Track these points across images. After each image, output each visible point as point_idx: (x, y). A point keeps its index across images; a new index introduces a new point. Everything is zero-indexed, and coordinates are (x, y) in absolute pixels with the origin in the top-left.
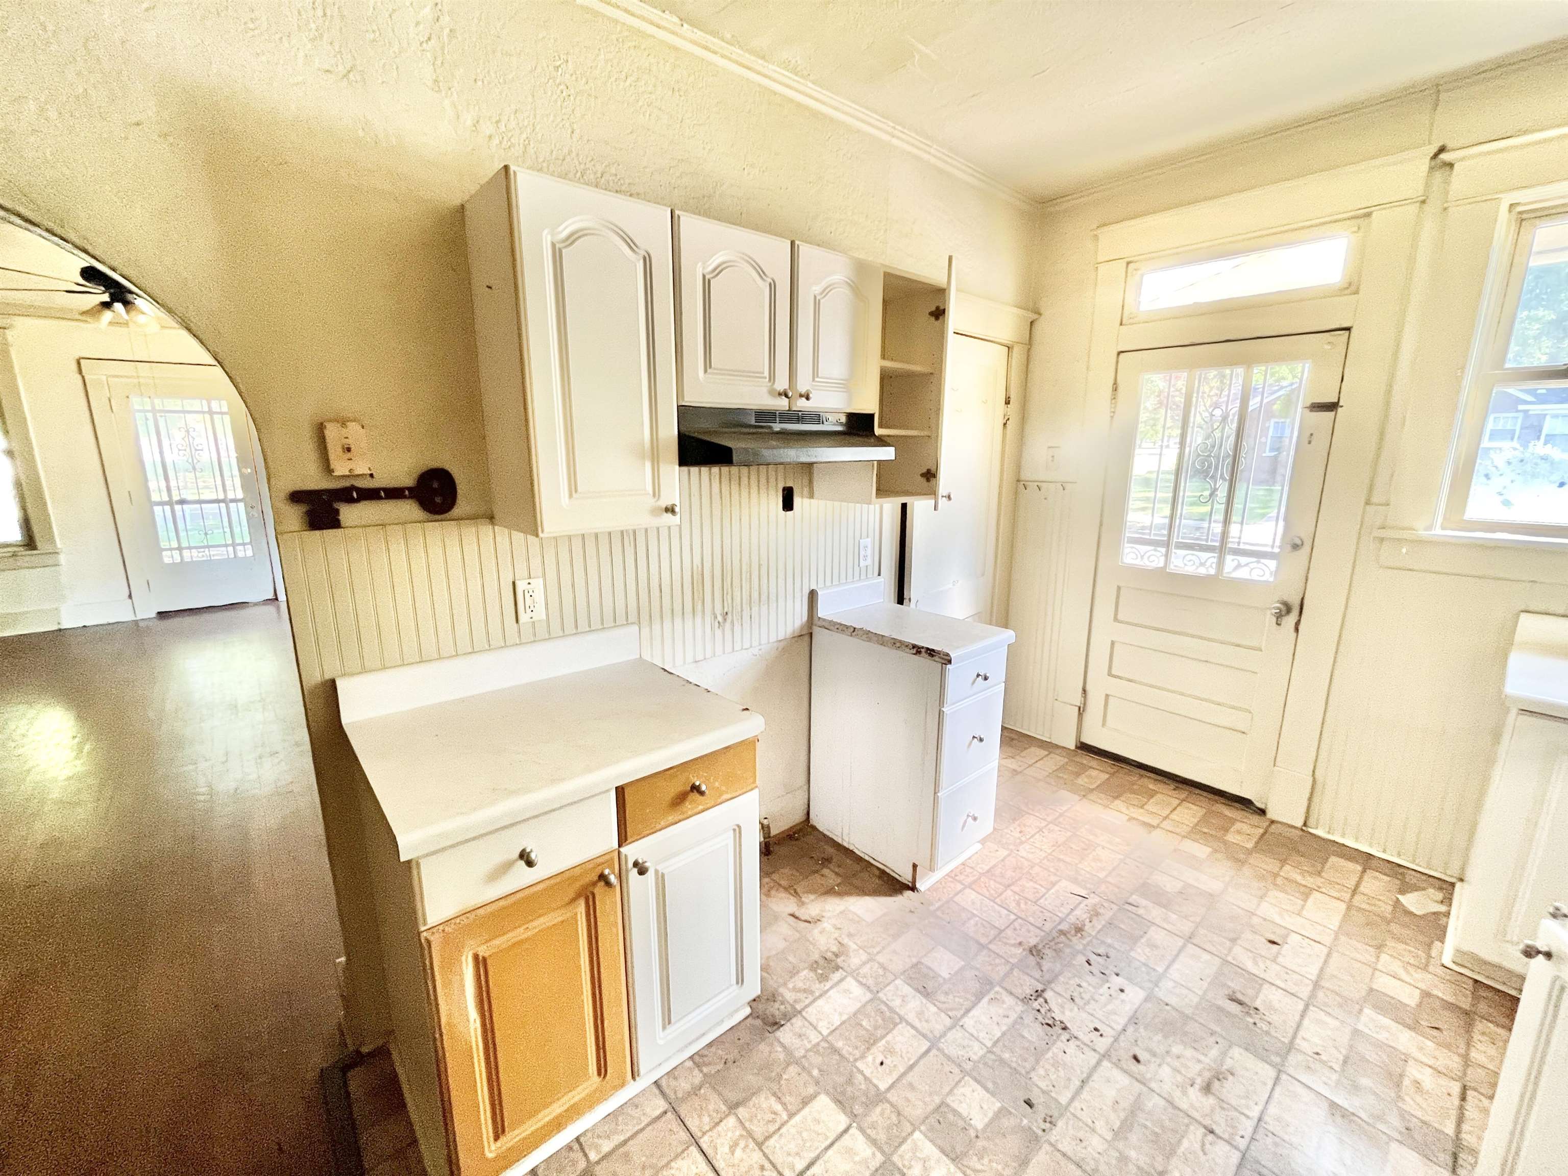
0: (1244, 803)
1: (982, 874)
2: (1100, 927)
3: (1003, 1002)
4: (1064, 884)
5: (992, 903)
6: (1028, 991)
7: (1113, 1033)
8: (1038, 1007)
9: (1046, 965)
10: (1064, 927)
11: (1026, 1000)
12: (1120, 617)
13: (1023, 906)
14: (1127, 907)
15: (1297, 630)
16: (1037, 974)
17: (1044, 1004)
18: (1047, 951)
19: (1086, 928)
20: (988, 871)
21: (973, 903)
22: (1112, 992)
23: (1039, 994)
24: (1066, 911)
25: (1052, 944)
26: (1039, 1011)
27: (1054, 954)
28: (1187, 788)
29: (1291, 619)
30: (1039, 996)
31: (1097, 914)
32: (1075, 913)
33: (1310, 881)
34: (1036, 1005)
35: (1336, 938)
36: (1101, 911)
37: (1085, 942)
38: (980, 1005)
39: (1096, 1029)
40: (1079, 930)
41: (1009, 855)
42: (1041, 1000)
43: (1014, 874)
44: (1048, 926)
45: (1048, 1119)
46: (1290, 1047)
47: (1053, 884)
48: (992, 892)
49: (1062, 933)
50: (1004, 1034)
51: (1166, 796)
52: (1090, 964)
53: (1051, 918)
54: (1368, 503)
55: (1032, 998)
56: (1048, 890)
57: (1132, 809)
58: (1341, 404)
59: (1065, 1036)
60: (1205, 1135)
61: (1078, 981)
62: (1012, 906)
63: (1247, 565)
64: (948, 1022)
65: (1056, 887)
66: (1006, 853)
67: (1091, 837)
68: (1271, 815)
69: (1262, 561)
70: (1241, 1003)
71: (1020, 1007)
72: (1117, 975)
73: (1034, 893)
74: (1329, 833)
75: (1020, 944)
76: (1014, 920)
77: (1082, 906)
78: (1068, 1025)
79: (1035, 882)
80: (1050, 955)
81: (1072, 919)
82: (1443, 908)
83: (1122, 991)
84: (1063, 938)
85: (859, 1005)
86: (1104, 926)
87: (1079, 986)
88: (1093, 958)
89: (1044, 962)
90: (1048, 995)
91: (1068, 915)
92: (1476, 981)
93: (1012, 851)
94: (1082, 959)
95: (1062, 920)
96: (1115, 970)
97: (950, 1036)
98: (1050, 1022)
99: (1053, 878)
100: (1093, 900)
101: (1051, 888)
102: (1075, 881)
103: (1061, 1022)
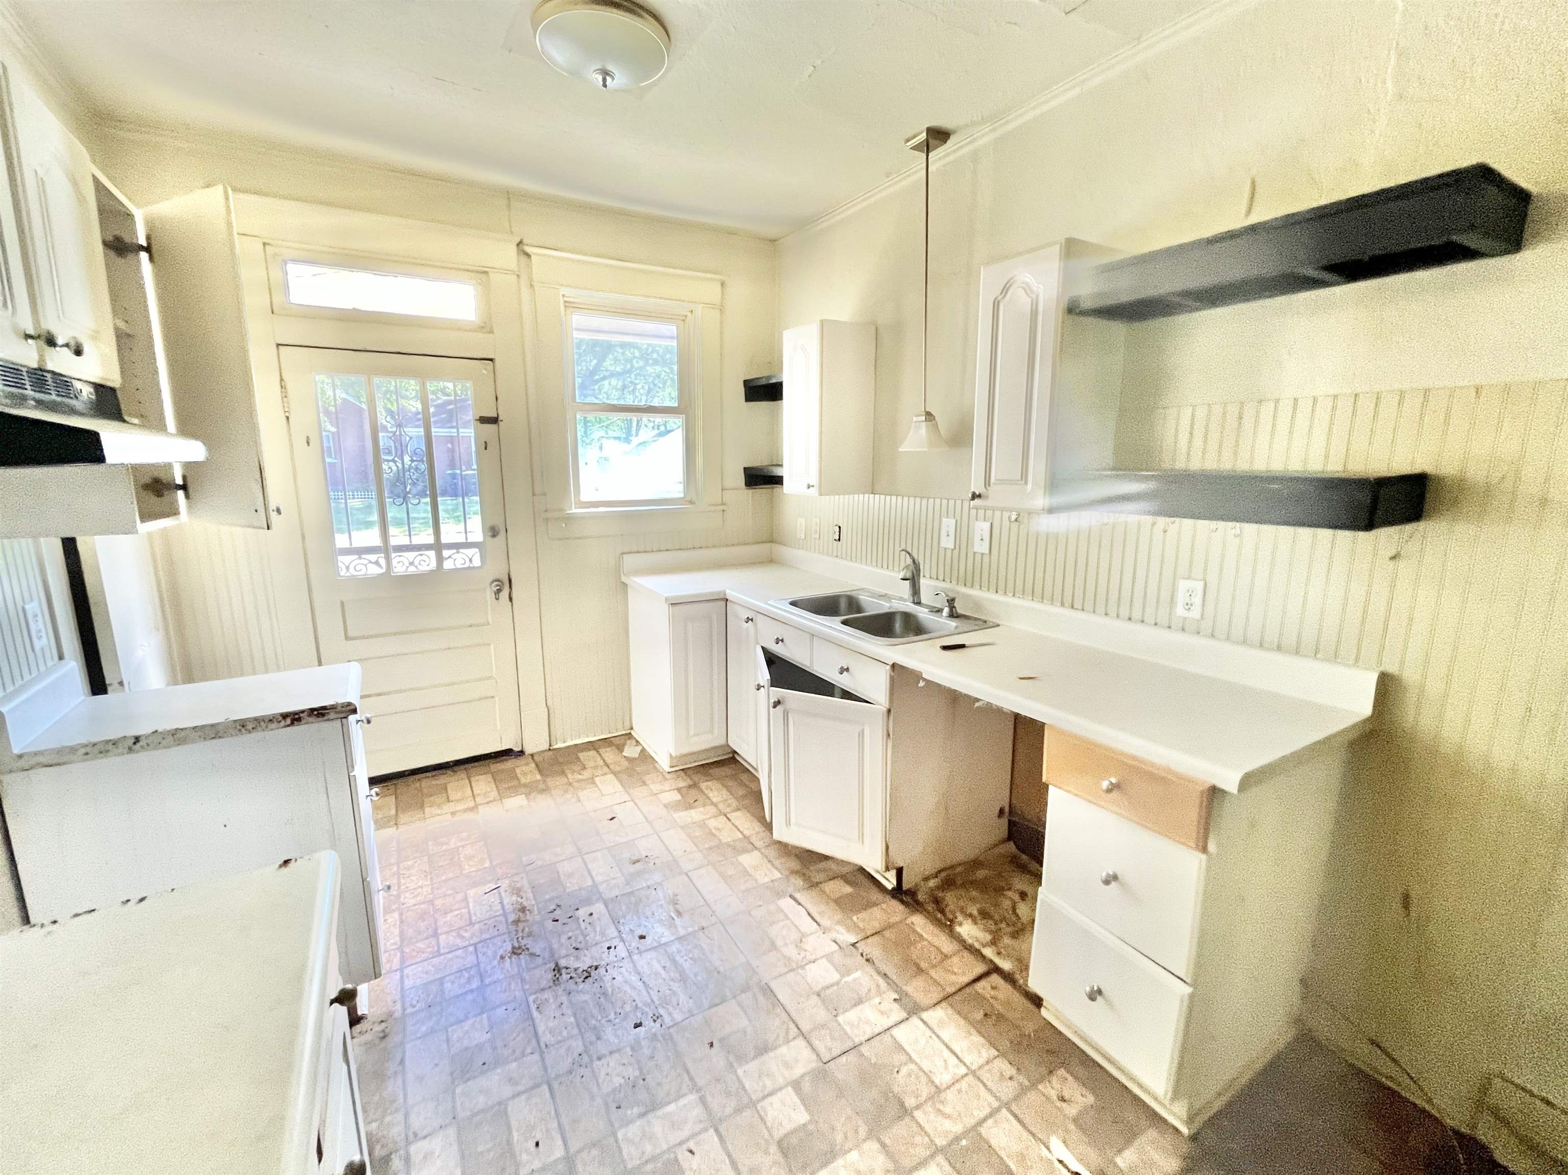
0: (506, 754)
1: (400, 949)
2: (531, 895)
3: (547, 1000)
4: (472, 892)
5: (443, 957)
6: (550, 975)
7: (618, 940)
8: (569, 976)
9: (536, 948)
10: (512, 917)
11: (556, 981)
12: (350, 634)
13: (466, 935)
14: (528, 868)
15: (511, 599)
16: (539, 961)
17: (568, 971)
18: (523, 942)
19: (525, 904)
20: (402, 940)
21: (427, 973)
22: (587, 921)
23: (557, 969)
24: (499, 907)
25: (520, 934)
26: (571, 978)
27: (531, 939)
28: (462, 767)
29: (505, 594)
30: (559, 971)
31: (519, 890)
32: (505, 902)
33: (586, 774)
34: (565, 977)
35: (629, 794)
36: (518, 885)
37: (536, 912)
38: (537, 1021)
39: (609, 948)
40: (523, 910)
41: (401, 914)
42: (564, 971)
43: (426, 923)
44: (503, 928)
45: (655, 1018)
46: (675, 861)
47: (465, 899)
48: (428, 950)
49: (517, 922)
50: (575, 1015)
51: (456, 784)
52: (557, 921)
53: (496, 921)
54: (534, 494)
55: (557, 976)
56: (468, 907)
57: (445, 808)
58: (500, 418)
59: (602, 971)
60: (704, 932)
61: (565, 937)
62: (459, 942)
63: (450, 557)
64: (536, 1057)
65: (471, 900)
66: (396, 915)
67: (444, 847)
68: (528, 750)
69: (461, 550)
70: (638, 861)
71: (560, 990)
72: (577, 909)
73: (461, 919)
74: (564, 742)
75: (502, 958)
76: (476, 949)
77: (503, 894)
78: (595, 964)
79: (451, 911)
80: (529, 942)
81: (508, 907)
82: (640, 748)
83: (591, 914)
84: (521, 925)
85: (455, 1147)
86: (532, 892)
87: (570, 938)
88: (553, 916)
89: (532, 950)
90: (563, 963)
91: (503, 908)
92: (683, 770)
93: (398, 909)
94: (549, 924)
95: (505, 914)
96: (573, 908)
97: (549, 1061)
98: (586, 974)
99: (460, 896)
100: (504, 884)
101: (468, 903)
102: (475, 885)
103: (590, 967)
